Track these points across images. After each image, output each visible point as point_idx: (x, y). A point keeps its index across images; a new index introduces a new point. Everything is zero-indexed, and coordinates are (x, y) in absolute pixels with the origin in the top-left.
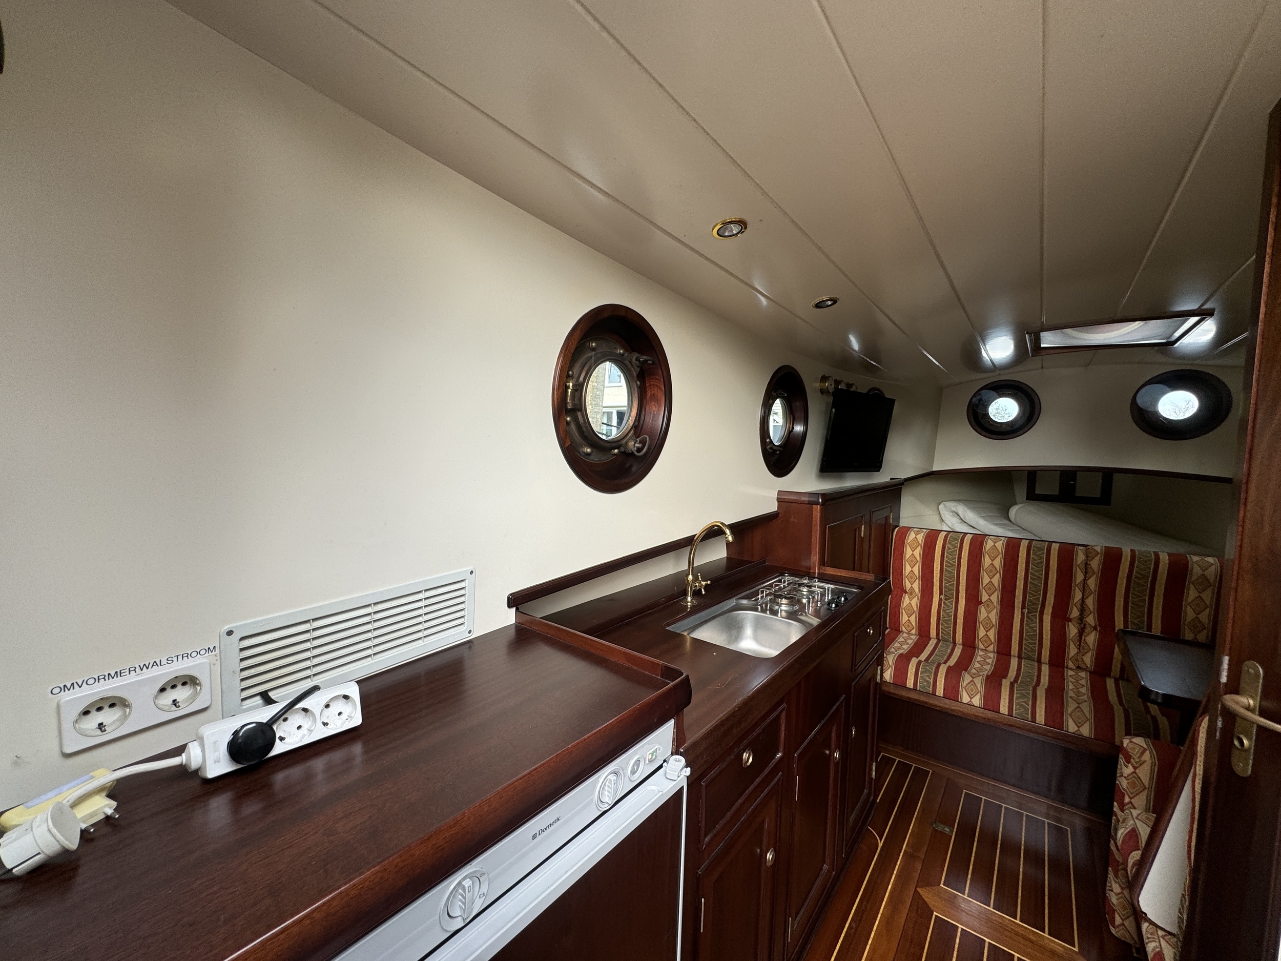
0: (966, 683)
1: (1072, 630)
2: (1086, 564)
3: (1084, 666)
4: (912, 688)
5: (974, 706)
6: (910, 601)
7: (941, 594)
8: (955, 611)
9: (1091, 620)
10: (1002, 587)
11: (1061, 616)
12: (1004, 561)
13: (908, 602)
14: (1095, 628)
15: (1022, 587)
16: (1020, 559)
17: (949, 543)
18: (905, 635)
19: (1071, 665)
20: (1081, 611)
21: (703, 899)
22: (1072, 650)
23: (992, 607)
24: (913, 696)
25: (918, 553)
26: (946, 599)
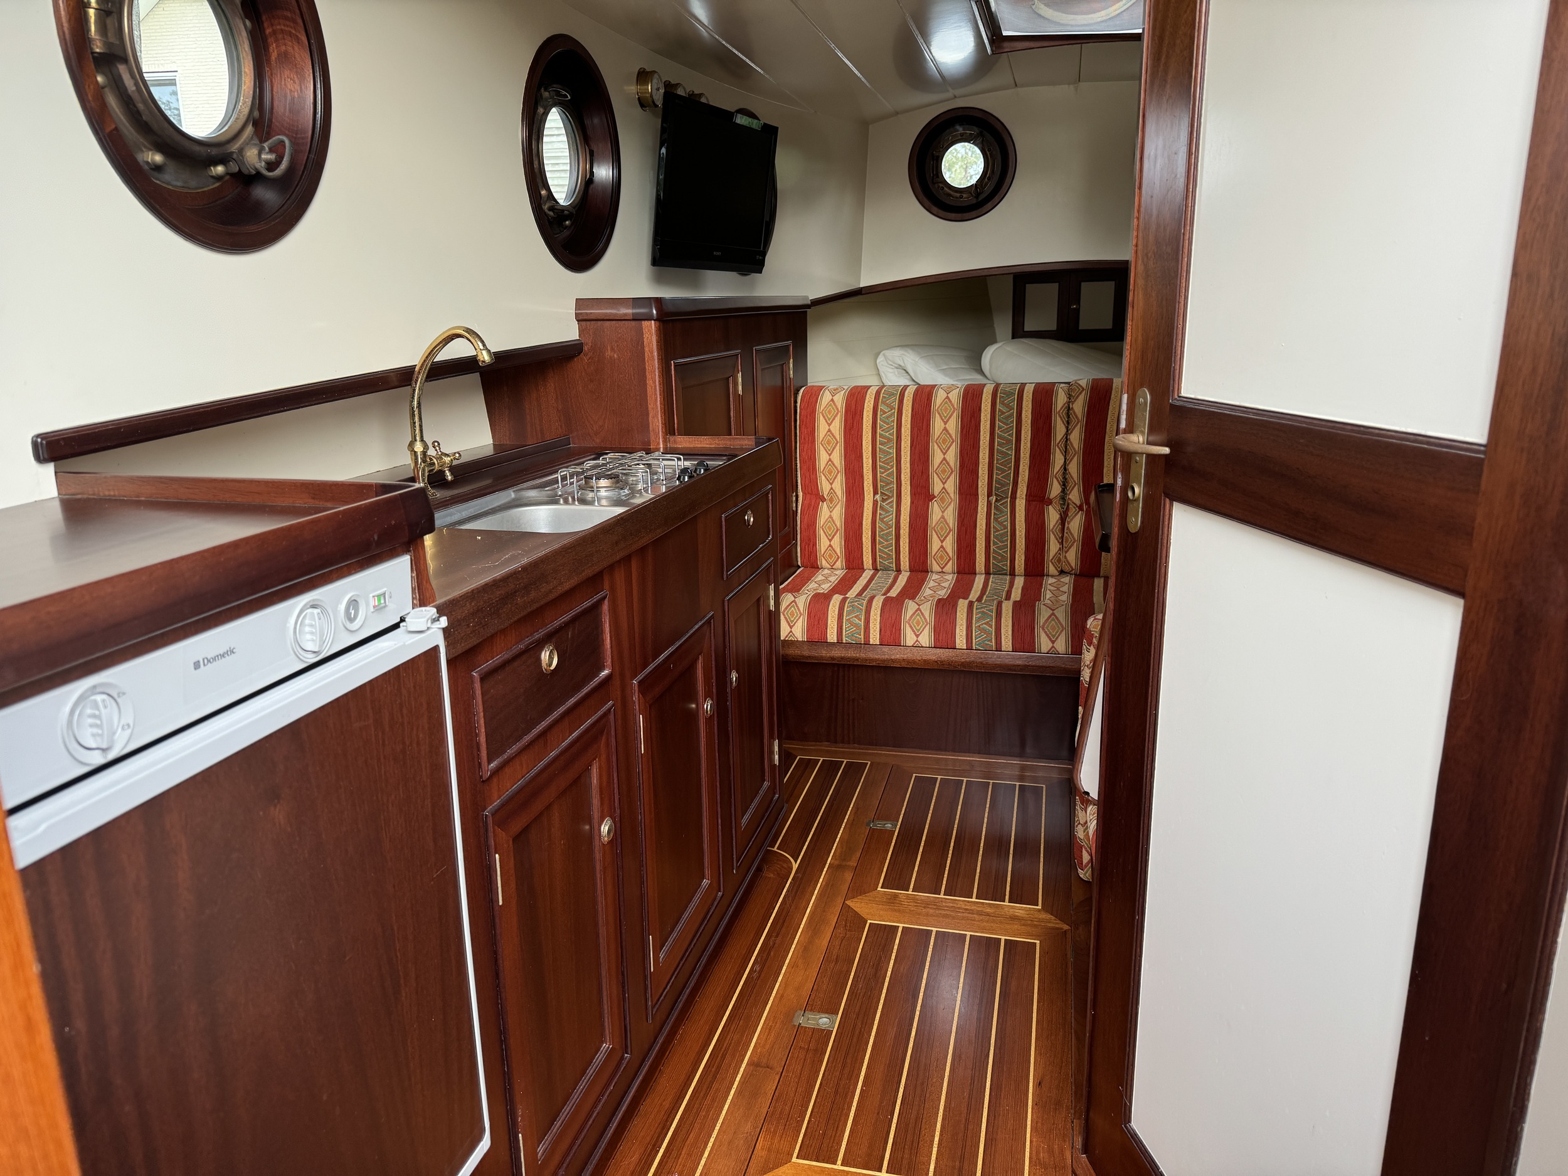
0: (910, 613)
1: (1052, 516)
2: (1068, 409)
3: (1067, 569)
4: (836, 641)
5: (922, 647)
6: (831, 512)
7: (875, 493)
8: (896, 516)
9: (1075, 496)
10: (960, 466)
11: (1038, 498)
12: (961, 421)
13: (828, 514)
14: (1080, 508)
15: (987, 460)
16: (982, 414)
17: (883, 402)
18: (826, 571)
19: (1052, 570)
20: (1064, 485)
21: (497, 856)
22: (1053, 546)
23: (947, 500)
24: (837, 653)
25: (837, 427)
26: (884, 500)
